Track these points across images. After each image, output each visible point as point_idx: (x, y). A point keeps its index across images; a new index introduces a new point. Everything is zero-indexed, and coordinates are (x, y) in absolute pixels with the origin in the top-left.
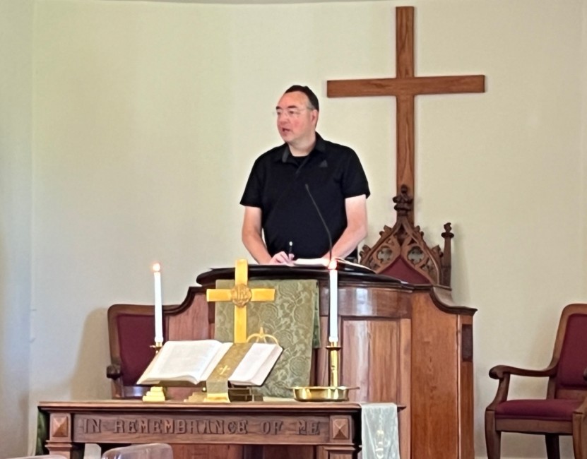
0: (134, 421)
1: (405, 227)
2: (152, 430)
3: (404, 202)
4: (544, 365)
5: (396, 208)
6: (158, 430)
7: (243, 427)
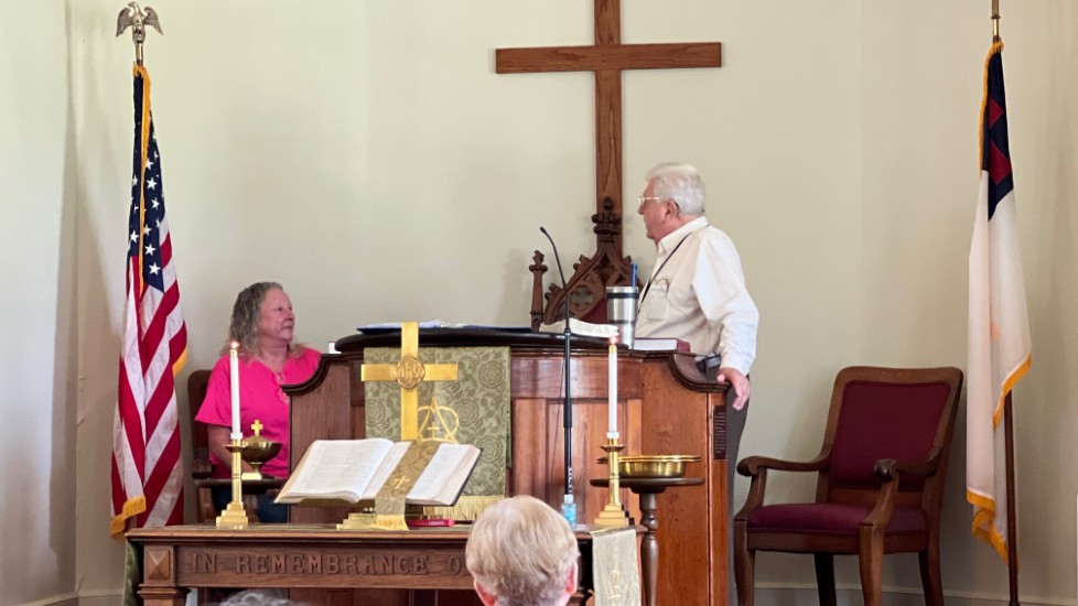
0: (265, 556)
1: (610, 257)
2: (290, 569)
3: (608, 222)
4: (813, 454)
5: (596, 231)
6: (299, 570)
7: (422, 565)
